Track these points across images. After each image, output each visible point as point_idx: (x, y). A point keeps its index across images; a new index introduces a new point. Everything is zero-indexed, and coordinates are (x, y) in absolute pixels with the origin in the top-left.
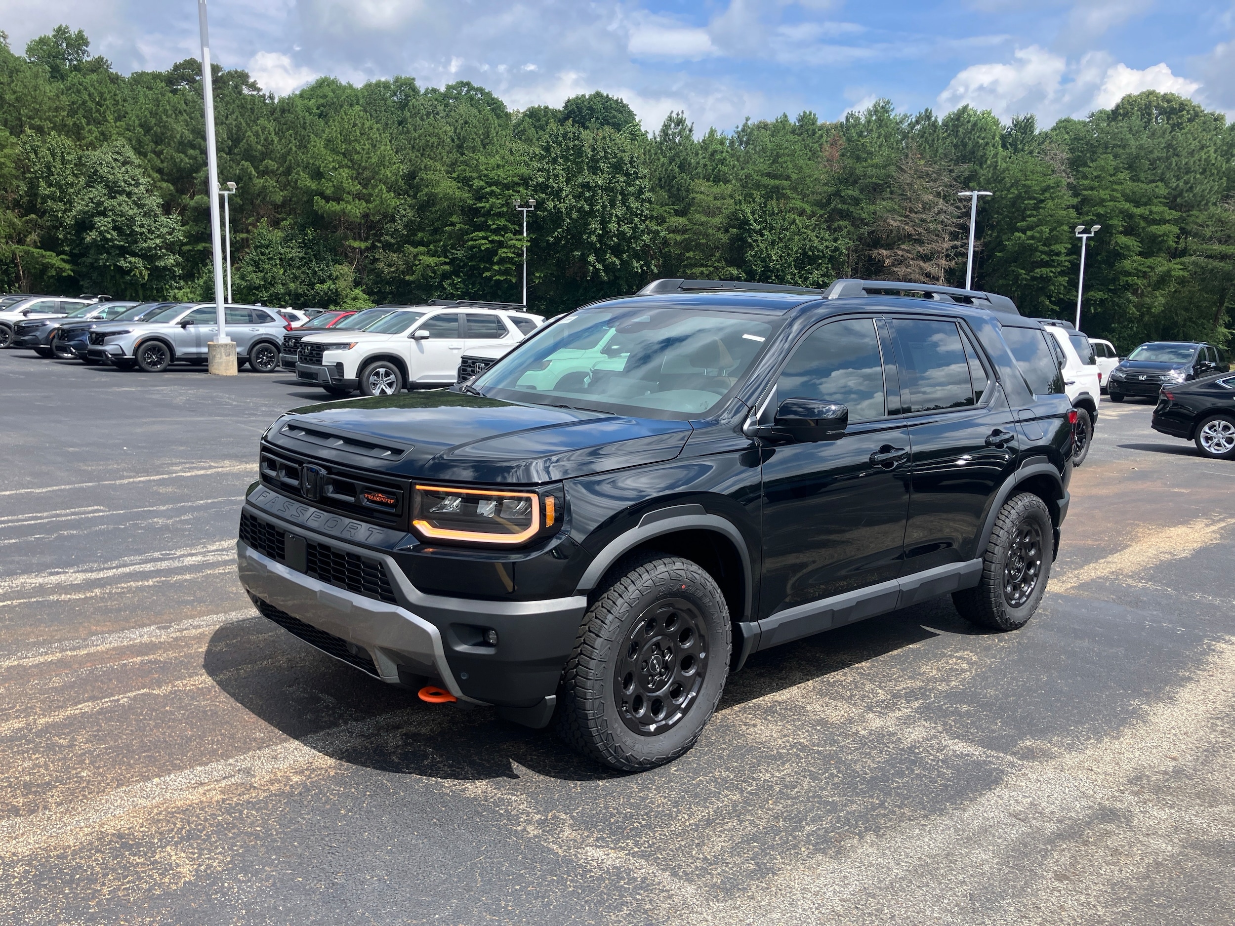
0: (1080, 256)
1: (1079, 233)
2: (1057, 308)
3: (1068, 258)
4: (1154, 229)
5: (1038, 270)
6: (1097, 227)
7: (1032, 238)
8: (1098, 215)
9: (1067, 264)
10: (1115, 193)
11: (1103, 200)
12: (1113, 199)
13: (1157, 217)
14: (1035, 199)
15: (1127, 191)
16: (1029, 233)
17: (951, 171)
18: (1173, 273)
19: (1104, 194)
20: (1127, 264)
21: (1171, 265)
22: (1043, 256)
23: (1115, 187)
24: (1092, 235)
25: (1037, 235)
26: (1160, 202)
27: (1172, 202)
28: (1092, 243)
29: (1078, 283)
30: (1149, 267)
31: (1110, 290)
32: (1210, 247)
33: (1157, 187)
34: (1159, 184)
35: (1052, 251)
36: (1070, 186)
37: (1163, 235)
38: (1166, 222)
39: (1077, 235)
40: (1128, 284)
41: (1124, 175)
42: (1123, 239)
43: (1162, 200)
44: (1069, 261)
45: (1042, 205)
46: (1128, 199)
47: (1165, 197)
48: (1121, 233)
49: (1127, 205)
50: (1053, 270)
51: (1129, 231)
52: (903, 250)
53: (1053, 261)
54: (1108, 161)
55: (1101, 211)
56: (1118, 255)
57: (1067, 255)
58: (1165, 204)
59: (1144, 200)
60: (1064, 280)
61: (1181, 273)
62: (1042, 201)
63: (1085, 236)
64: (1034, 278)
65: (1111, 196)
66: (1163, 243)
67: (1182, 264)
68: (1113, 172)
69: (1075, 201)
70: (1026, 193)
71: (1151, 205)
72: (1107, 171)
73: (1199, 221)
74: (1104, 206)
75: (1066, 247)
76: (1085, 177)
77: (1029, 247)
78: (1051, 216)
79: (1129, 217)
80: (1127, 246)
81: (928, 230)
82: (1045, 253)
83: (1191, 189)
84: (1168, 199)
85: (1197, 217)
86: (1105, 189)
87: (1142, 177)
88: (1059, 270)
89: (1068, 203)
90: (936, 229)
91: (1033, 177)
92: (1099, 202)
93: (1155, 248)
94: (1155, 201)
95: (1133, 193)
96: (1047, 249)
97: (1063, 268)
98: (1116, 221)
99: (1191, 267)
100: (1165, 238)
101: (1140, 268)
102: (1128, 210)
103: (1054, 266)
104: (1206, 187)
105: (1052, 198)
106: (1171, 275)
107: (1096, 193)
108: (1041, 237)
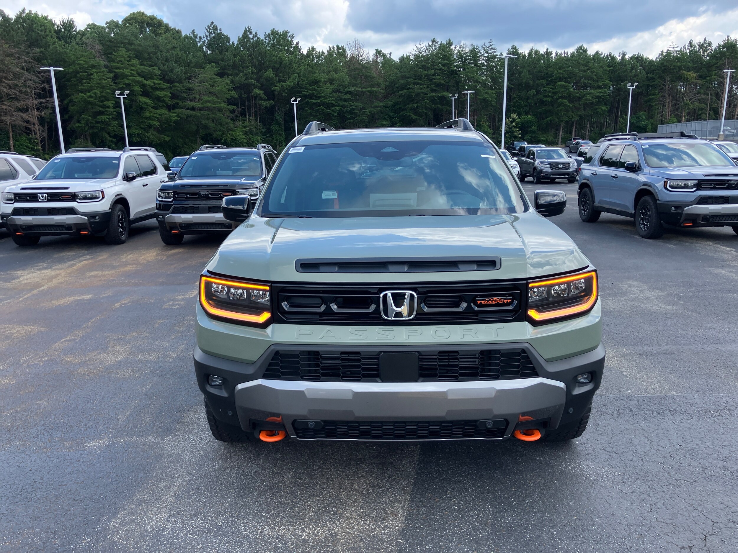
0: (121, 108)
1: (118, 95)
2: (114, 140)
3: (115, 110)
4: (158, 93)
5: (98, 117)
6: (127, 92)
7: (90, 97)
8: (126, 84)
9: (115, 113)
10: (133, 72)
11: (128, 76)
12: (132, 75)
13: (158, 87)
14: (86, 72)
15: (139, 71)
16: (88, 94)
17: (28, 53)
18: (172, 118)
19: (127, 72)
20: (148, 114)
21: (171, 114)
22: (100, 109)
23: (132, 68)
24: (126, 96)
25: (92, 95)
27: (163, 77)
28: (127, 101)
29: (123, 125)
30: (159, 115)
31: (142, 128)
32: (185, 103)
33: (154, 69)
34: (155, 67)
35: (105, 105)
36: (106, 66)
37: (164, 97)
38: (162, 89)
39: (117, 96)
40: (151, 125)
41: (135, 61)
42: (143, 99)
43: (158, 77)
44: (115, 111)
45: (92, 77)
46: (140, 75)
47: (159, 75)
48: (141, 95)
49: (140, 79)
50: (108, 117)
51: (145, 94)
52: (6, 105)
53: (107, 111)
54: (123, 51)
55: (127, 82)
56: (141, 109)
57: (114, 108)
58: (161, 79)
59: (149, 76)
60: (115, 123)
61: (176, 118)
62: (92, 74)
63: (121, 97)
64: (98, 122)
65: (131, 73)
66: (164, 101)
67: (175, 113)
68: (129, 59)
69: (111, 75)
70: (80, 68)
71: (153, 79)
72: (125, 58)
73: (179, 89)
74: (129, 79)
75: (112, 103)
76: (113, 61)
77: (90, 102)
78: (98, 84)
79: (143, 86)
80: (146, 103)
81: (21, 92)
82: (100, 106)
83: (172, 71)
84: (161, 76)
85: (178, 87)
86: (127, 69)
87: (145, 63)
88: (111, 117)
89: (107, 76)
90: (26, 91)
91: (82, 59)
92: (125, 76)
93: (161, 104)
94: (155, 77)
95: (142, 72)
96: (101, 104)
97: (114, 116)
98: (136, 88)
99: (180, 115)
100: (165, 99)
101: (155, 115)
102: (142, 82)
103: (108, 115)
104: (179, 70)
105: (97, 73)
106: (171, 120)
107: (122, 71)
108: (96, 96)
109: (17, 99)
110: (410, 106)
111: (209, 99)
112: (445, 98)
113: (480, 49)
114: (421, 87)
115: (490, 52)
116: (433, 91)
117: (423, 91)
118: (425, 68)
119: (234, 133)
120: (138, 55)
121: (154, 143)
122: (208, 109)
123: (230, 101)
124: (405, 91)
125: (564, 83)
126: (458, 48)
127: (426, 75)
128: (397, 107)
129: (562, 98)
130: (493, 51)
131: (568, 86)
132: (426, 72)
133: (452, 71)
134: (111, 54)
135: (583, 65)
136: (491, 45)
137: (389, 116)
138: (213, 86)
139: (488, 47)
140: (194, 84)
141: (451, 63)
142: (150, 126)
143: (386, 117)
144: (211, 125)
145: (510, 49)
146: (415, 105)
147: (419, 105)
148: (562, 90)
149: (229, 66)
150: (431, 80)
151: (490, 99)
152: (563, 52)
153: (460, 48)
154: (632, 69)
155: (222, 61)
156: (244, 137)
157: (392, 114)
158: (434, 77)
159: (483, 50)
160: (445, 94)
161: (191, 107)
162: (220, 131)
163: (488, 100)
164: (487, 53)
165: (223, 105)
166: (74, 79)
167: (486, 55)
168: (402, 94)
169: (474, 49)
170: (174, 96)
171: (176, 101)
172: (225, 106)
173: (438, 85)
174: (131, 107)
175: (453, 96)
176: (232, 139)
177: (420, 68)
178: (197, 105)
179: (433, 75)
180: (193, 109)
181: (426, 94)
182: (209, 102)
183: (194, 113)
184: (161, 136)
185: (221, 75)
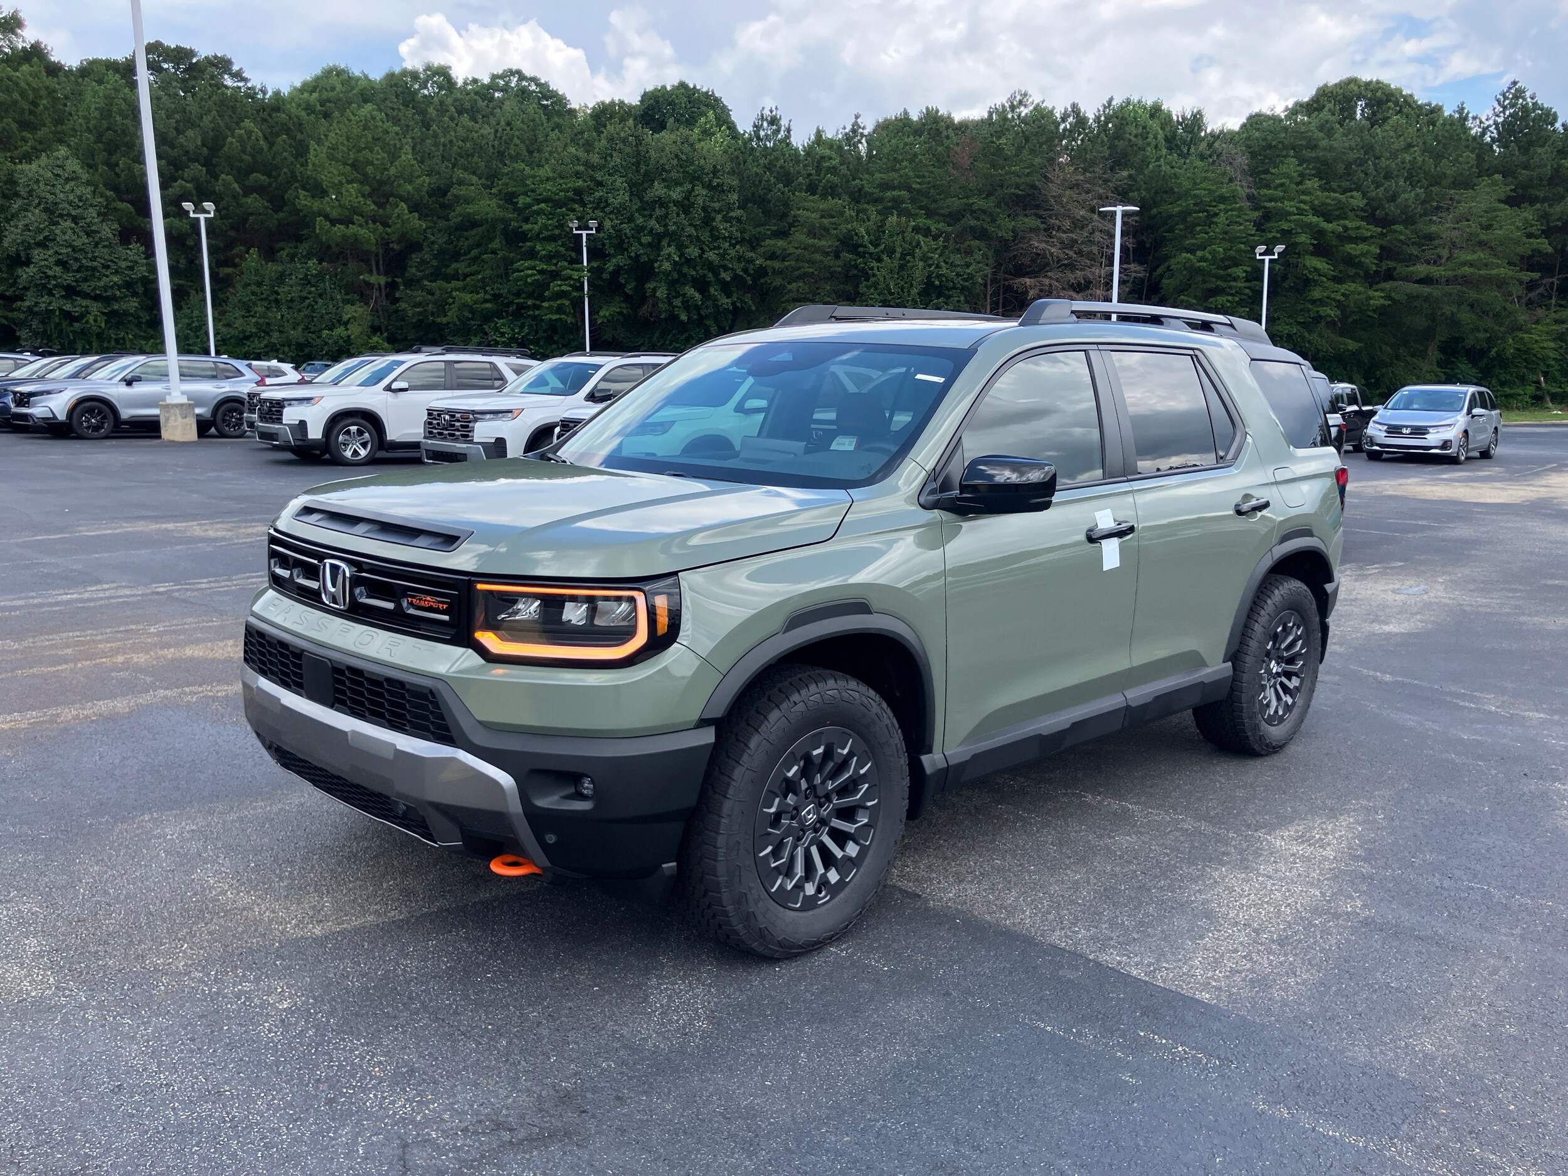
0: (1262, 280)
1: (1260, 254)
3: (1248, 284)
4: (1349, 248)
6: (1280, 248)
7: (1203, 259)
8: (1282, 232)
9: (1247, 291)
10: (1302, 206)
11: (1290, 214)
12: (1301, 212)
13: (1353, 233)
14: (1207, 211)
15: (1316, 202)
16: (1199, 253)
17: (1106, 181)
18: (1373, 302)
19: (1289, 206)
20: (1317, 294)
21: (1371, 293)
22: (1219, 283)
23: (1303, 197)
24: (1276, 257)
25: (1208, 255)
26: (1357, 216)
27: (1371, 214)
28: (1276, 267)
30: (1343, 295)
31: (1299, 323)
32: (1412, 269)
33: (1352, 197)
34: (1355, 193)
35: (1230, 275)
36: (1250, 198)
37: (1362, 255)
38: (1364, 240)
39: (1258, 257)
40: (1321, 317)
41: (1312, 184)
42: (1313, 262)
43: (1358, 213)
44: (1249, 288)
45: (1215, 220)
46: (1317, 212)
47: (1362, 210)
48: (1312, 254)
49: (1315, 219)
50: (1230, 298)
51: (1321, 249)
52: (1051, 278)
53: (1231, 288)
54: (1291, 166)
55: (1285, 226)
56: (1305, 283)
57: (1247, 281)
58: (1362, 219)
59: (1337, 213)
61: (1382, 301)
62: (1216, 215)
63: (1267, 258)
65: (1297, 208)
66: (1360, 265)
67: (1382, 290)
68: (1299, 179)
69: (1256, 215)
70: (1195, 205)
71: (1346, 218)
72: (1291, 178)
73: (1402, 237)
74: (1290, 221)
75: (1245, 271)
76: (1268, 186)
77: (1200, 271)
78: (1226, 233)
79: (1320, 233)
80: (1316, 270)
81: (1080, 253)
82: (1218, 277)
83: (1393, 198)
84: (1365, 211)
85: (1401, 233)
86: (1291, 199)
87: (1334, 185)
88: (1237, 299)
89: (1247, 218)
90: (1091, 252)
91: (1203, 185)
92: (1284, 215)
93: (1352, 271)
94: (1351, 214)
95: (1323, 204)
96: (1222, 272)
97: (1243, 297)
98: (1303, 238)
99: (1393, 294)
100: (1363, 259)
101: (1333, 296)
102: (1317, 225)
103: (1232, 295)
104: (1409, 196)
105: (1227, 211)
106: (1369, 305)
107: (1279, 204)
108: (1214, 258)
109: (1071, 266)
111: (1470, 257)
119: (1526, 336)
120: (1324, 171)
121: (1321, 354)
122: (1466, 281)
123: (1529, 262)
134: (1267, 172)
138: (1488, 227)
140: (1444, 227)
142: (1318, 319)
144: (1466, 316)
149: (1541, 179)
155: (1526, 168)
156: (1552, 345)
161: (1422, 276)
162: (1486, 331)
165: (1504, 271)
166: (1182, 227)
170: (1386, 253)
171: (1392, 264)
172: (1511, 273)
174: (1285, 278)
176: (1518, 350)
178: (1435, 271)
180: (1426, 281)
182: (1471, 265)
183: (1426, 290)
184: (1341, 339)
185: (1512, 201)
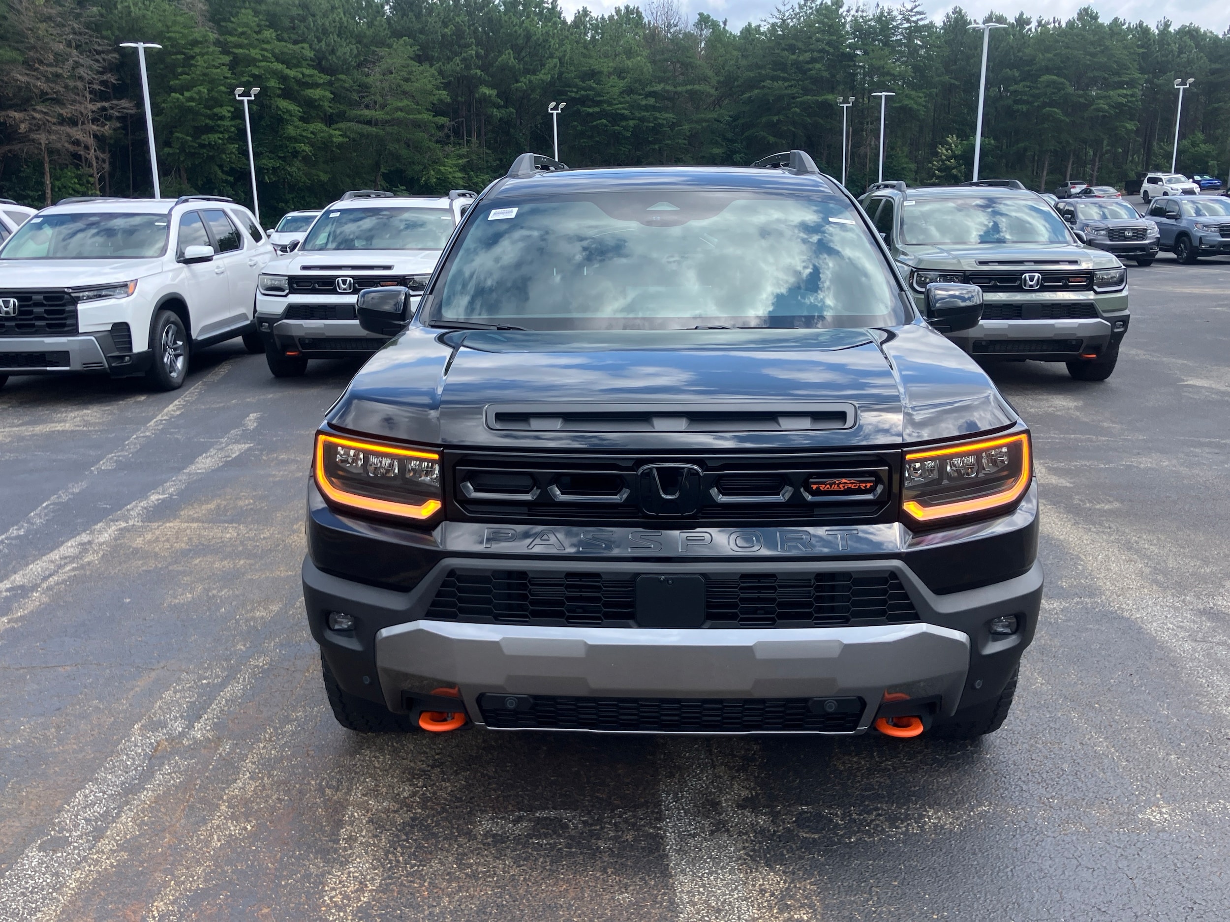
0: (244, 120)
1: (239, 95)
2: (231, 179)
3: (233, 123)
4: (309, 92)
5: (203, 137)
6: (256, 90)
7: (191, 99)
8: (254, 76)
9: (233, 129)
10: (266, 54)
11: (255, 60)
12: (265, 59)
13: (310, 81)
14: (184, 54)
15: (277, 51)
16: (187, 94)
18: (335, 140)
19: (254, 53)
20: (291, 131)
21: (332, 132)
22: (207, 121)
23: (265, 46)
24: (253, 98)
25: (195, 95)
26: (308, 65)
27: (319, 64)
28: (255, 107)
29: (248, 151)
30: (312, 133)
31: (280, 158)
32: (359, 112)
33: (302, 48)
34: (304, 45)
35: (216, 115)
36: (217, 43)
37: (320, 99)
38: (315, 85)
39: (238, 98)
40: (297, 152)
41: (269, 34)
42: (284, 104)
43: (310, 62)
44: (234, 126)
45: (193, 62)
46: (278, 59)
47: (311, 60)
48: (279, 96)
49: (279, 66)
50: (221, 136)
51: (287, 94)
52: (40, 112)
53: (219, 126)
54: (248, 16)
55: (256, 71)
56: (279, 121)
57: (232, 120)
58: (313, 67)
59: (295, 61)
60: (233, 147)
61: (341, 139)
62: (193, 57)
63: (245, 99)
64: (202, 146)
65: (263, 56)
66: (319, 107)
67: (340, 130)
68: (257, 29)
69: (227, 59)
70: (172, 46)
71: (301, 67)
72: (251, 28)
73: (347, 85)
74: (258, 67)
75: (229, 111)
76: (231, 34)
77: (190, 109)
78: (205, 75)
79: (284, 78)
80: (288, 111)
81: (66, 87)
82: (210, 117)
83: (333, 52)
84: (314, 61)
85: (344, 81)
86: (255, 48)
87: (285, 36)
88: (227, 136)
89: (220, 61)
90: (76, 88)
91: (177, 28)
92: (253, 62)
93: (313, 113)
94: (304, 63)
95: (282, 53)
96: (209, 112)
97: (231, 134)
98: (273, 83)
99: (348, 133)
100: (321, 103)
101: (304, 134)
102: (281, 72)
103: (221, 132)
104: (347, 50)
105: (202, 55)
106: (332, 141)
107: (247, 52)
108: (201, 98)
109: (57, 101)
110: (764, 120)
111: (400, 104)
112: (830, 105)
113: (895, 13)
114: (786, 84)
115: (914, 19)
116: (806, 91)
117: (789, 92)
118: (792, 49)
119: (442, 168)
120: (273, 22)
121: (301, 184)
122: (399, 122)
123: (438, 110)
124: (756, 91)
125: (1055, 78)
126: (853, 12)
127: (796, 63)
128: (741, 121)
129: (1051, 104)
130: (919, 17)
131: (1063, 84)
132: (794, 57)
133: (844, 55)
134: (224, 20)
135: (1092, 43)
136: (916, 7)
137: (725, 139)
138: (407, 80)
139: (911, 11)
140: (374, 78)
141: (842, 38)
142: (295, 154)
143: (719, 139)
144: (404, 152)
145: (951, 13)
146: (775, 118)
147: (782, 117)
148: (1049, 90)
149: (434, 42)
150: (804, 72)
151: (915, 106)
152: (1051, 20)
153: (857, 11)
154: (1181, 52)
155: (421, 33)
156: (460, 175)
157: (730, 135)
158: (810, 66)
159: (900, 17)
160: (830, 97)
161: (368, 118)
162: (419, 163)
163: (911, 109)
164: (908, 21)
165: (426, 116)
166: (162, 66)
167: (906, 25)
168: (750, 97)
169: (882, 13)
170: (337, 98)
171: (342, 108)
172: (431, 118)
173: (817, 81)
174: (261, 118)
175: (846, 101)
176: (438, 179)
177: (784, 50)
178: (379, 115)
179: (808, 63)
180: (369, 123)
181: (793, 98)
182: (401, 110)
183: (373, 130)
184: (314, 172)
185: (419, 59)
